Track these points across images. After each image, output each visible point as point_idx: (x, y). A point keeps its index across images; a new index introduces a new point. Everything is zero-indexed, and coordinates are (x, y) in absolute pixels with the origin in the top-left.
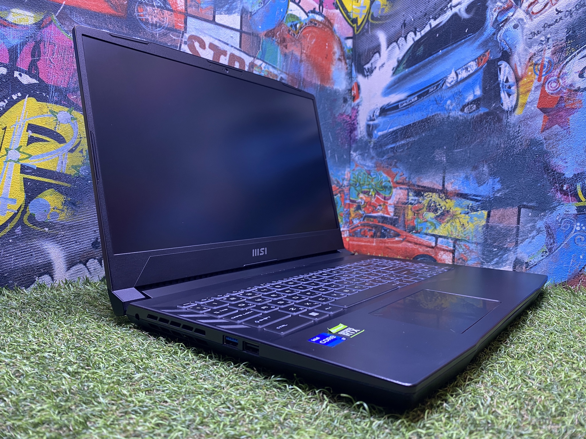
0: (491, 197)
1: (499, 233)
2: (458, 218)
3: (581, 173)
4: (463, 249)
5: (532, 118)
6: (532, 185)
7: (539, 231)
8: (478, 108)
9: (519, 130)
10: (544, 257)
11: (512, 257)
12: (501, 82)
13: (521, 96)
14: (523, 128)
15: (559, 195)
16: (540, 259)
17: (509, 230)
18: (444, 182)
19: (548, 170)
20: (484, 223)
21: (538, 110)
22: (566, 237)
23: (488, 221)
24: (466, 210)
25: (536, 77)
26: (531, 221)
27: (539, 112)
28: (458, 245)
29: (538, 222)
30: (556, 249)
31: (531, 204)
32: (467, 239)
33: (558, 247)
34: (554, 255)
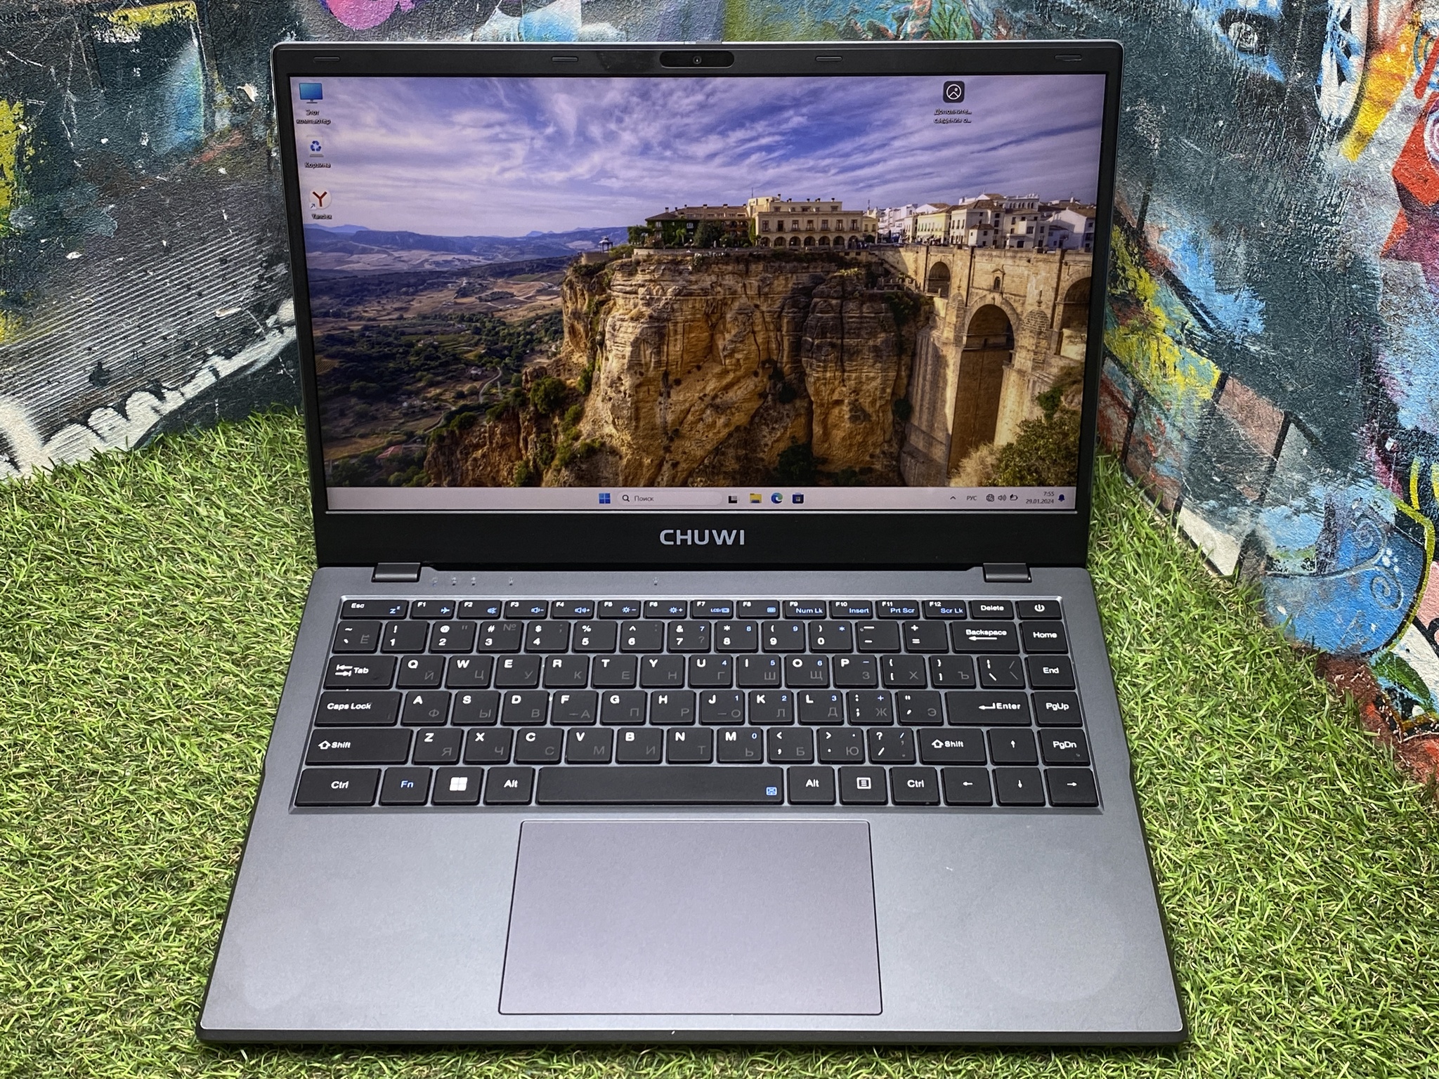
0: (1237, 341)
1: (1233, 442)
2: (1157, 338)
3: (1431, 437)
4: (1153, 425)
5: (1373, 194)
6: (1326, 383)
7: (1312, 507)
8: (1261, 51)
9: (1337, 206)
10: (1307, 573)
11: (1245, 523)
12: (1333, 16)
13: (1366, 104)
14: (1346, 208)
15: (1372, 453)
16: (1297, 570)
17: (1255, 455)
18: (1143, 212)
19: (1368, 372)
20: (1207, 395)
21: (1393, 183)
22: (1358, 561)
23: (1216, 397)
24: (1178, 331)
25: (1416, 76)
26: (1303, 470)
27: (1393, 190)
28: (1144, 409)
29: (1314, 483)
30: (1333, 574)
31: (1314, 429)
32: (1165, 407)
33: (1337, 573)
34: (1323, 583)
